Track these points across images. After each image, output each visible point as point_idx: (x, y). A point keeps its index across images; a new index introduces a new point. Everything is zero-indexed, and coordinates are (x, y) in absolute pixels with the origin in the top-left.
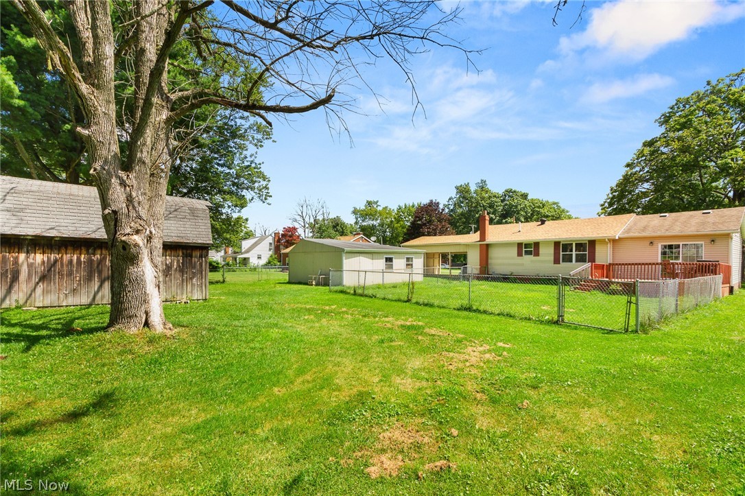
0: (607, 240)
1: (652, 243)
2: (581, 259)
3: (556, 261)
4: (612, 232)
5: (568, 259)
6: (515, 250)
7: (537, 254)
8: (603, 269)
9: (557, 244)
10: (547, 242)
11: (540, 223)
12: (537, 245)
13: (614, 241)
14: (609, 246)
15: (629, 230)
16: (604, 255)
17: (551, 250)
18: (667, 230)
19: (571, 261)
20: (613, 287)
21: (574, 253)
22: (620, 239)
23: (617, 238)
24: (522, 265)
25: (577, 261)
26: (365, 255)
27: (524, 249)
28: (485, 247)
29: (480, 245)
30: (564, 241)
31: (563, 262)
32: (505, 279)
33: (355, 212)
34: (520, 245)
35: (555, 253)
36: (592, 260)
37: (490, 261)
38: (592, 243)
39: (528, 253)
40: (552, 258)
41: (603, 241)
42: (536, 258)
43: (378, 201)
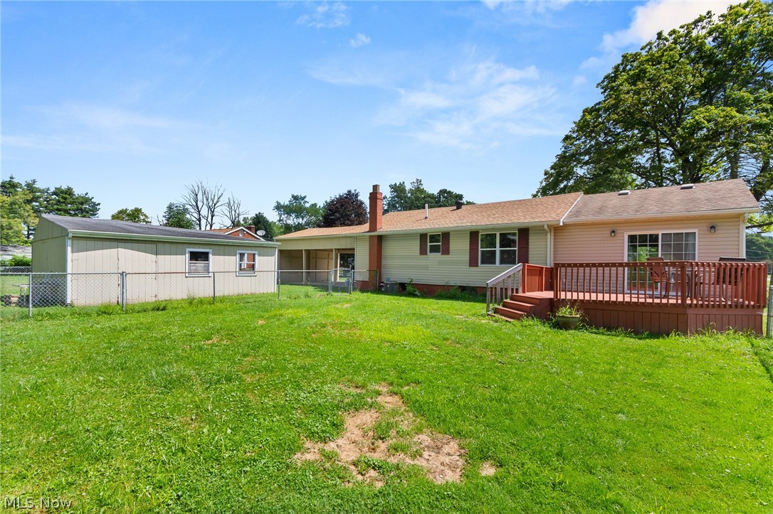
0: (546, 227)
1: (613, 232)
2: (508, 259)
3: (473, 263)
4: (554, 215)
5: (489, 258)
6: (416, 245)
7: (446, 251)
8: (541, 275)
9: (474, 235)
10: (459, 232)
11: (455, 208)
12: (446, 236)
13: (557, 230)
14: (550, 238)
15: (577, 213)
16: (542, 253)
17: (465, 245)
18: (637, 211)
19: (494, 263)
20: (564, 312)
21: (498, 249)
22: (566, 225)
23: (561, 224)
24: (426, 268)
25: (502, 262)
26: (136, 245)
27: (429, 244)
28: (376, 240)
29: (370, 236)
30: (483, 230)
31: (482, 263)
32: (402, 289)
33: (279, 207)
34: (423, 237)
35: (470, 249)
36: (524, 259)
37: (384, 262)
38: (524, 232)
39: (434, 249)
40: (467, 257)
41: (540, 229)
42: (445, 257)
43: (305, 197)
